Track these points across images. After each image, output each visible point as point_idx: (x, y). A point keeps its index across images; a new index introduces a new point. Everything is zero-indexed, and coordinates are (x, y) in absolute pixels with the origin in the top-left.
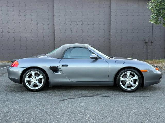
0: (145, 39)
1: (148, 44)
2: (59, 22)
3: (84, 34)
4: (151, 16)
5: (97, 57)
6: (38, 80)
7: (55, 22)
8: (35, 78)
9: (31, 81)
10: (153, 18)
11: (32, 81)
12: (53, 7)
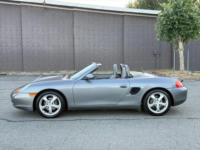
0: (154, 52)
1: (156, 56)
2: (79, 36)
3: (100, 47)
4: (157, 35)
7: (75, 36)
10: (158, 37)
12: (73, 23)
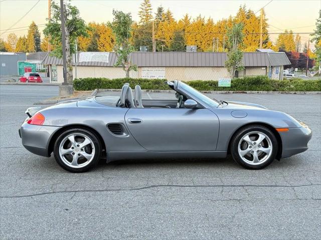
5: (196, 105)
6: (84, 149)
8: (78, 146)
9: (72, 154)
11: (74, 154)
